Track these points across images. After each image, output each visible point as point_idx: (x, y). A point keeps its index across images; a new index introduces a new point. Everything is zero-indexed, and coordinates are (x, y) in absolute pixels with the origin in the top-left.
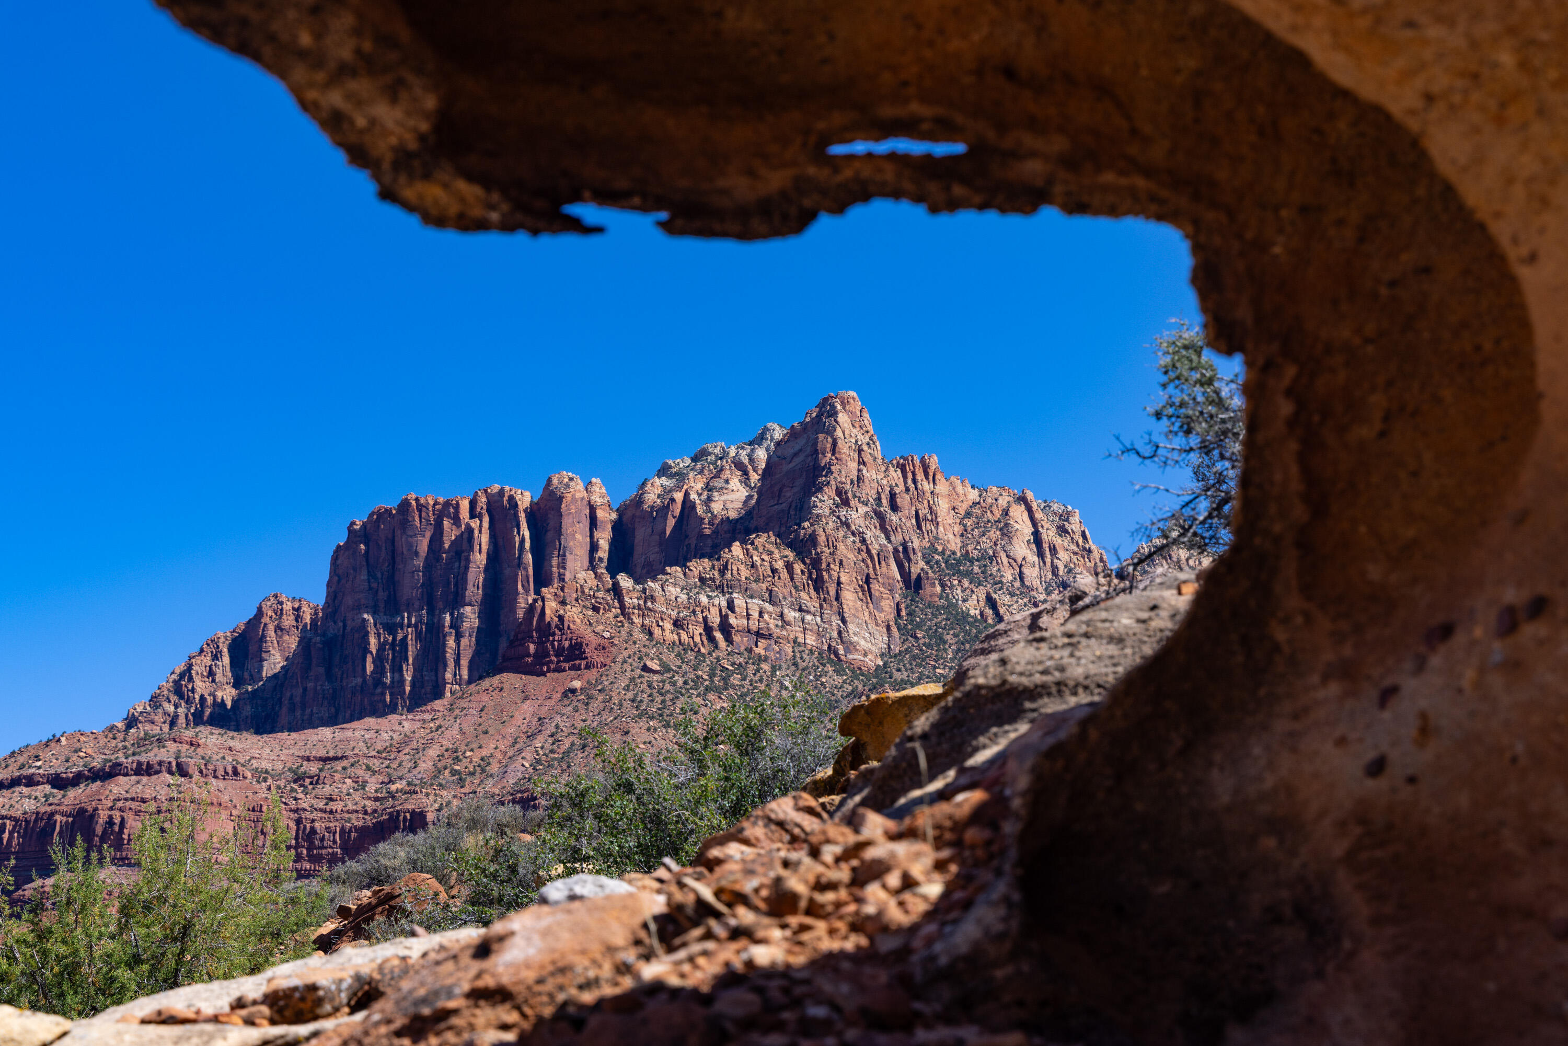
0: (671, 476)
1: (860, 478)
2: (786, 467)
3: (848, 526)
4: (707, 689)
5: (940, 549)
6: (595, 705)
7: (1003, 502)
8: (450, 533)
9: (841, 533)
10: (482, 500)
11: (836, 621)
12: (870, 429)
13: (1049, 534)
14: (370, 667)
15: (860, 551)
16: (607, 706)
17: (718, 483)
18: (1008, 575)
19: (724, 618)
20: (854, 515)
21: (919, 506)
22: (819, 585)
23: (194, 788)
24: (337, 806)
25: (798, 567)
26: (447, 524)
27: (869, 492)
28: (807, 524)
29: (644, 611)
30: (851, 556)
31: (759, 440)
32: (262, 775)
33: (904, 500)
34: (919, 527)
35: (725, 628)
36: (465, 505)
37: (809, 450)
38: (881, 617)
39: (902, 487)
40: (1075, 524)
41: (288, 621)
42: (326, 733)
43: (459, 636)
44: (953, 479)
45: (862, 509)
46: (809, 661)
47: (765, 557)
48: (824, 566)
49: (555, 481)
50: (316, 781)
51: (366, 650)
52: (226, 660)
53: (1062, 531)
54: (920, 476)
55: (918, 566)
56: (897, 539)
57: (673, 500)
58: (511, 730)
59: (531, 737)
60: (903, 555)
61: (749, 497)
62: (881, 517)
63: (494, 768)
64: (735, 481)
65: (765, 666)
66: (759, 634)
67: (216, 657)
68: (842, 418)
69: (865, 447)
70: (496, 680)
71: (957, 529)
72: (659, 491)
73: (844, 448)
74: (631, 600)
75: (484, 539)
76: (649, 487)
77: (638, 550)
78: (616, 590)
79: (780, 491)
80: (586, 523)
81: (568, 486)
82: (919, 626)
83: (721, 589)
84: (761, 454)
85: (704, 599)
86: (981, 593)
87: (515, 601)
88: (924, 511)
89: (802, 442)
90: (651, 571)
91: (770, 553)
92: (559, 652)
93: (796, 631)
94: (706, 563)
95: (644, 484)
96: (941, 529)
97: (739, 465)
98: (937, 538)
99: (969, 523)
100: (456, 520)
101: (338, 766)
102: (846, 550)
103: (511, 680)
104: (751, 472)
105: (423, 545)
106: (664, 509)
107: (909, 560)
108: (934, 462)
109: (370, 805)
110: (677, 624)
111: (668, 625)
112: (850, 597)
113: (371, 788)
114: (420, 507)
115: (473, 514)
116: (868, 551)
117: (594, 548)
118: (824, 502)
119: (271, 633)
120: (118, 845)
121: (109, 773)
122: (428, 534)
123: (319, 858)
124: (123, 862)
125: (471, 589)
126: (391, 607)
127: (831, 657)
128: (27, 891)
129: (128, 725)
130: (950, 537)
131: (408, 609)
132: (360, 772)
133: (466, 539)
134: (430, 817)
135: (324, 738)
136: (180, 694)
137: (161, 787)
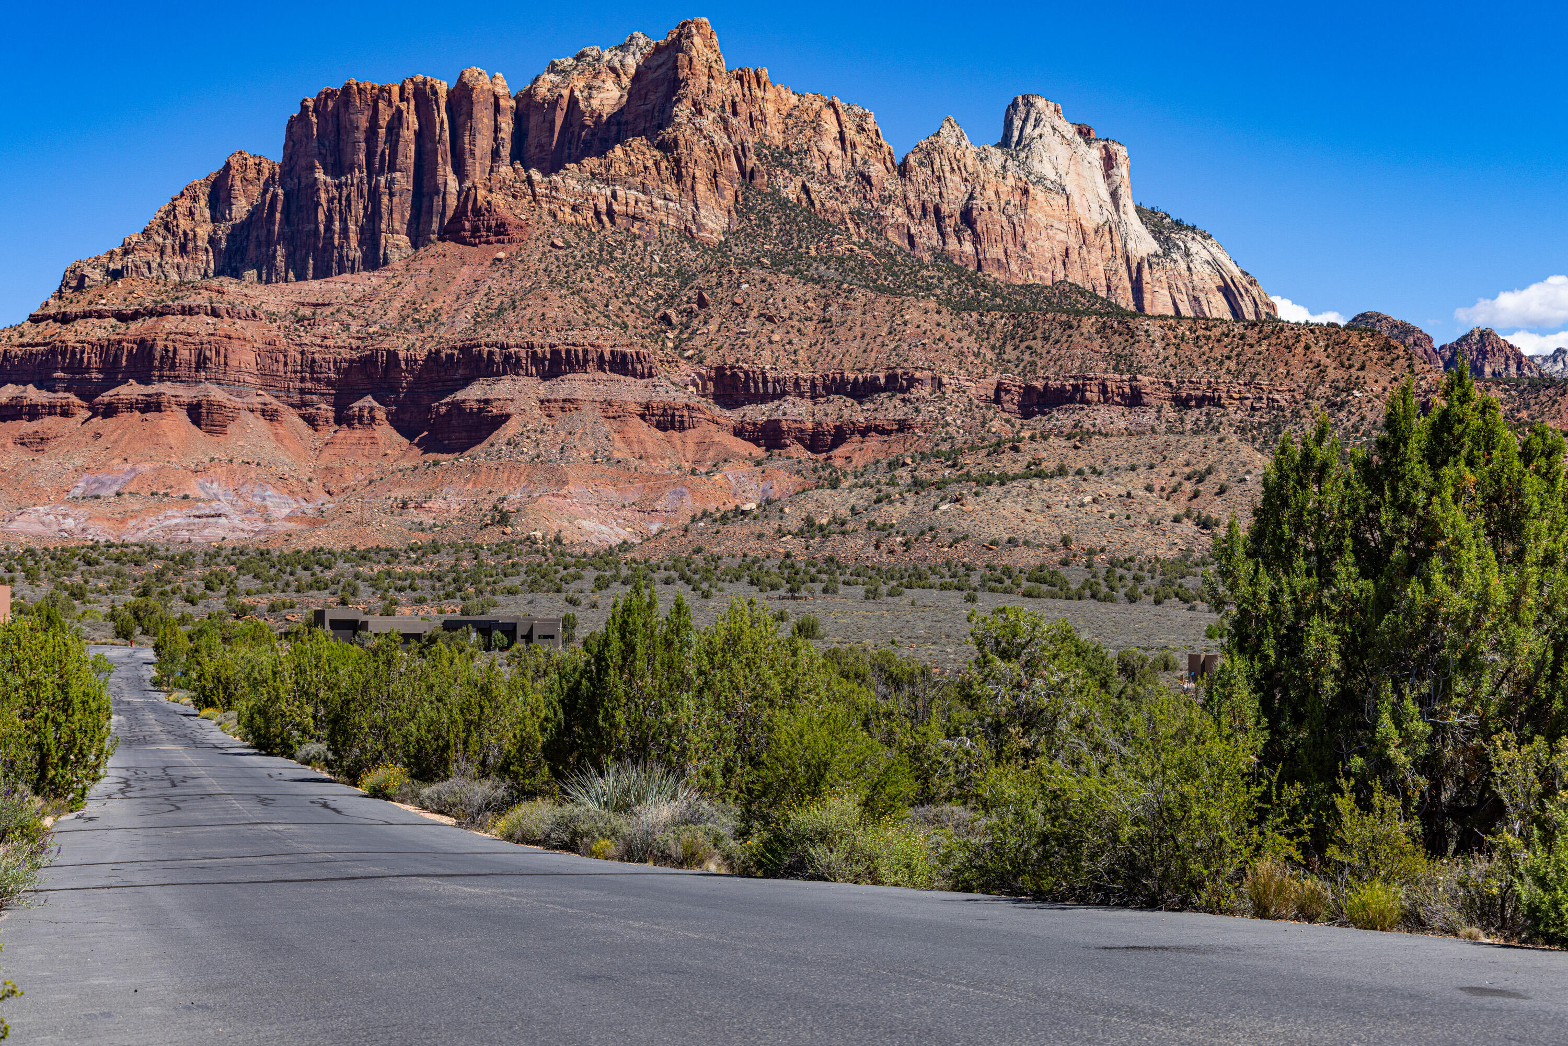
0: (557, 73)
1: (709, 90)
2: (651, 76)
3: (701, 131)
4: (599, 262)
5: (767, 144)
6: (518, 272)
7: (816, 105)
8: (385, 116)
9: (696, 138)
10: (410, 87)
11: (691, 206)
12: (718, 48)
13: (851, 133)
14: (321, 217)
15: (709, 151)
16: (527, 276)
17: (597, 83)
18: (818, 165)
19: (609, 206)
20: (706, 122)
21: (753, 109)
22: (679, 178)
23: (225, 325)
24: (330, 343)
25: (664, 164)
26: (382, 105)
27: (715, 101)
28: (670, 130)
29: (550, 199)
30: (702, 155)
31: (627, 47)
32: (272, 317)
33: (743, 108)
34: (752, 126)
35: (611, 213)
36: (396, 90)
37: (670, 64)
38: (724, 203)
39: (740, 95)
40: (870, 124)
41: (251, 174)
42: (314, 284)
43: (391, 195)
44: (779, 86)
45: (712, 115)
46: (672, 238)
47: (639, 156)
48: (683, 164)
49: (467, 74)
50: (313, 322)
51: (318, 204)
52: (203, 201)
53: (861, 129)
54: (754, 85)
55: (751, 162)
56: (736, 139)
57: (561, 96)
59: (471, 294)
60: (741, 153)
61: (621, 96)
62: (724, 121)
63: (444, 318)
64: (610, 84)
65: (639, 243)
66: (634, 218)
67: (195, 199)
68: (697, 40)
69: (714, 64)
71: (781, 127)
72: (548, 86)
73: (699, 66)
74: (540, 190)
75: (412, 121)
76: (540, 82)
77: (532, 134)
78: (529, 180)
79: (646, 94)
80: (491, 110)
81: (477, 79)
82: (751, 210)
83: (607, 182)
84: (631, 61)
85: (594, 190)
86: (798, 182)
87: (435, 170)
88: (756, 113)
89: (664, 57)
90: (552, 166)
91: (644, 154)
92: (489, 228)
93: (661, 216)
94: (595, 161)
95: (537, 79)
96: (768, 128)
97: (613, 70)
98: (765, 135)
99: (790, 122)
100: (390, 104)
101: (328, 311)
102: (699, 152)
104: (622, 76)
105: (363, 122)
106: (554, 104)
107: (745, 156)
108: (765, 74)
109: (354, 343)
110: (574, 208)
111: (568, 210)
112: (701, 188)
113: (353, 329)
114: (360, 91)
115: (402, 100)
116: (716, 151)
117: (497, 129)
118: (683, 111)
119: (238, 183)
120: (173, 367)
121: (161, 312)
122: (368, 113)
123: (319, 380)
124: (176, 379)
125: (400, 158)
126: (338, 168)
127: (687, 235)
128: (106, 397)
129: (126, 253)
130: (775, 134)
131: (351, 170)
132: (345, 317)
133: (398, 118)
134: (402, 355)
135: (313, 288)
136: (167, 228)
137: (201, 325)
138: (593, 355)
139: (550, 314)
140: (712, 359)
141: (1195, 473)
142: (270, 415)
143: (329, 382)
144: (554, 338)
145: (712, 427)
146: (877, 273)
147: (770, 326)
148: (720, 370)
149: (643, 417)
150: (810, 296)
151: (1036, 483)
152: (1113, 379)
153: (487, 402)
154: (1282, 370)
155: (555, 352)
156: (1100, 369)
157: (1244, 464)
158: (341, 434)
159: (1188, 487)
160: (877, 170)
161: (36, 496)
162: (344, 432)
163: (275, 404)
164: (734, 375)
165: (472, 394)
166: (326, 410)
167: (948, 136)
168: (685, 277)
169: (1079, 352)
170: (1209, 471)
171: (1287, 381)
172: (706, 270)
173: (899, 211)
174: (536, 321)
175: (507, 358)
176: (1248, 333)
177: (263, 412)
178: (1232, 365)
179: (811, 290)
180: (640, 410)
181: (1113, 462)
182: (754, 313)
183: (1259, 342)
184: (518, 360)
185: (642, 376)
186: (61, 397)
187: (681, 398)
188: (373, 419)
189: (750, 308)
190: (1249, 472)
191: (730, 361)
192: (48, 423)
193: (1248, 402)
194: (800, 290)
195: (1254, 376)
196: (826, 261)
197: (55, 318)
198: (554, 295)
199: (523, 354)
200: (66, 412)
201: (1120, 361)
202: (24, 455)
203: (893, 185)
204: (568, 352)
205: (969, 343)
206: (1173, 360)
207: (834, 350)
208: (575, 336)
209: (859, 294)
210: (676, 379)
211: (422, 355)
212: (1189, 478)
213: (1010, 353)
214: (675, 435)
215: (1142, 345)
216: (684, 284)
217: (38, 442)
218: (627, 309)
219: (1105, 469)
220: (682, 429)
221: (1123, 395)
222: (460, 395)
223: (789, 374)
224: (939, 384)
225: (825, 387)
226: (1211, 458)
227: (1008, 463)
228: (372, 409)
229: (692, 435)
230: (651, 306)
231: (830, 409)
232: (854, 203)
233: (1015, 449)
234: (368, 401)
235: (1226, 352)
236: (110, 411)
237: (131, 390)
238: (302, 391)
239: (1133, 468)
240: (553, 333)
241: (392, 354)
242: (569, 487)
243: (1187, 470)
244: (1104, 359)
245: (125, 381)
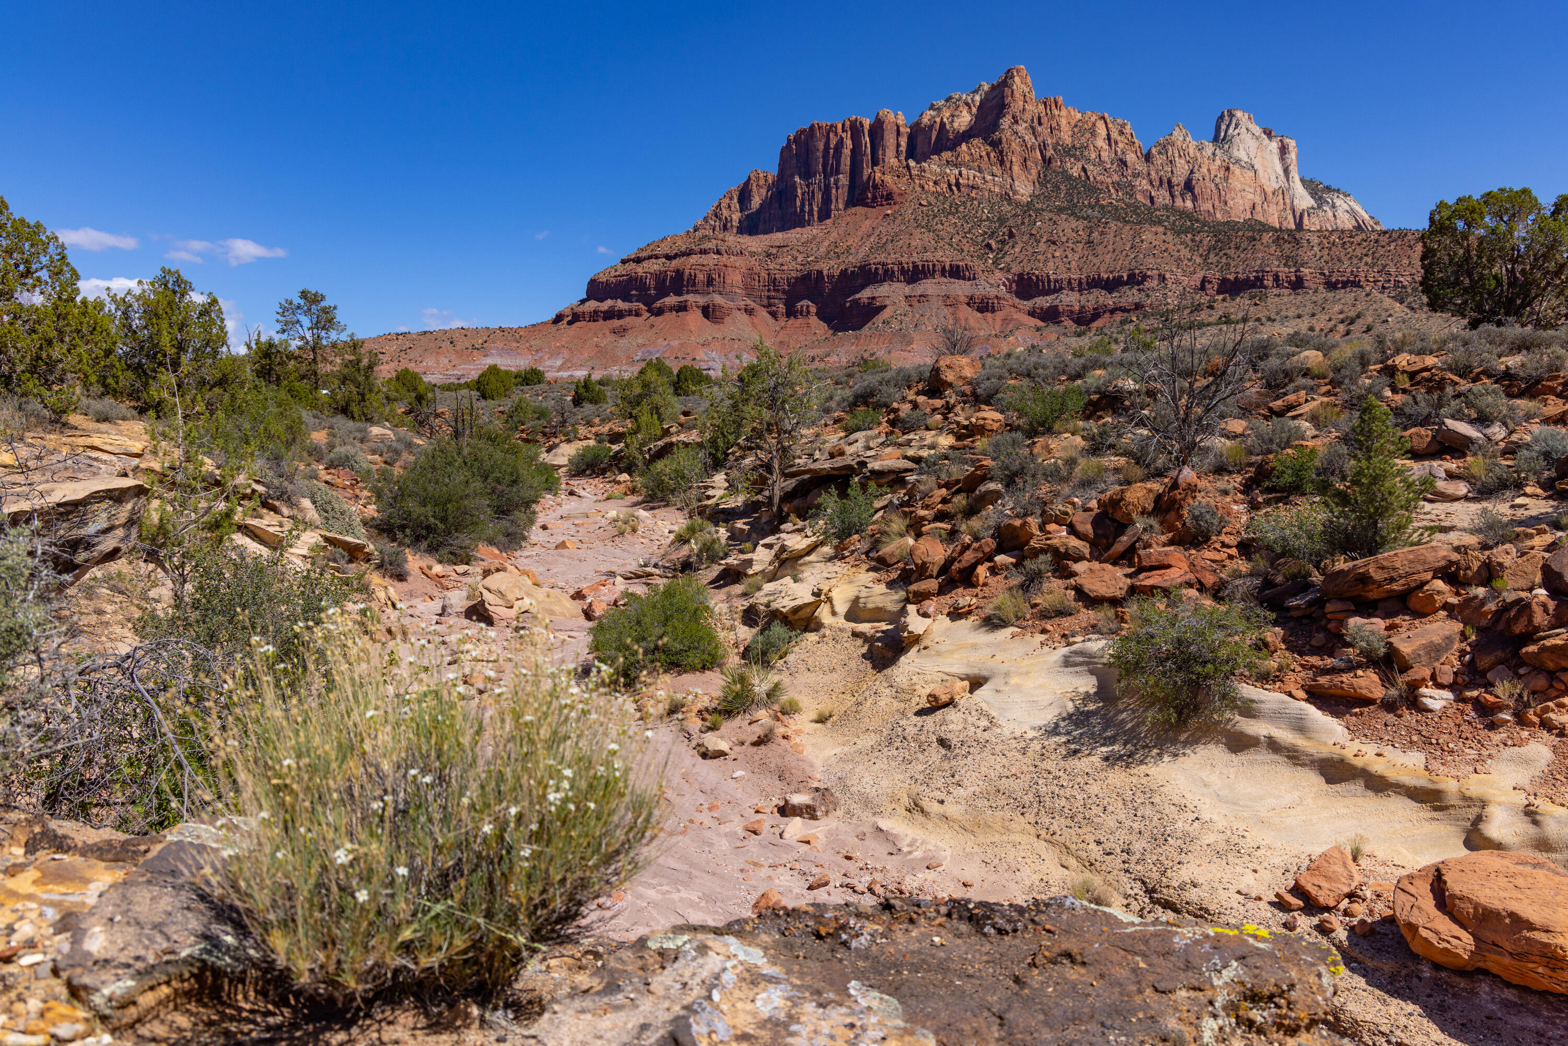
0: (935, 110)
1: (1024, 109)
2: (989, 105)
3: (1017, 133)
4: (949, 214)
5: (1061, 143)
6: (898, 222)
7: (1093, 119)
8: (833, 142)
9: (1013, 137)
10: (848, 124)
11: (1009, 180)
12: (1030, 84)
13: (1115, 135)
14: (798, 204)
15: (1022, 146)
16: (903, 223)
17: (957, 113)
18: (1093, 156)
19: (957, 180)
20: (1020, 128)
21: (1052, 122)
22: (1002, 163)
23: (724, 259)
24: (785, 268)
25: (992, 155)
26: (831, 135)
27: (1027, 116)
28: (997, 133)
29: (920, 177)
30: (1018, 148)
31: (976, 92)
32: (752, 254)
33: (1045, 120)
34: (1052, 133)
35: (958, 185)
36: (840, 126)
37: (1000, 96)
38: (1031, 177)
39: (1044, 113)
40: (1128, 129)
41: (762, 182)
42: (779, 236)
43: (837, 188)
44: (1070, 108)
45: (1024, 125)
46: (996, 199)
47: (977, 150)
48: (1005, 153)
49: (881, 114)
50: (776, 257)
51: (797, 195)
52: (736, 200)
53: (1121, 133)
54: (1053, 107)
55: (1050, 152)
56: (1040, 139)
57: (935, 122)
58: (860, 233)
59: (869, 236)
60: (1043, 147)
61: (971, 120)
62: (1033, 128)
63: (853, 251)
64: (964, 112)
65: (975, 202)
66: (973, 187)
67: (731, 199)
68: (1017, 79)
69: (1027, 94)
70: (853, 210)
71: (1070, 133)
72: (929, 117)
73: (1017, 95)
74: (914, 172)
75: (849, 143)
77: (919, 146)
78: (908, 167)
79: (986, 116)
80: (895, 134)
81: (887, 116)
82: (1048, 182)
83: (956, 166)
84: (978, 98)
85: (948, 171)
86: (1079, 165)
87: (862, 173)
88: (1054, 125)
89: (997, 92)
90: (925, 157)
91: (980, 148)
92: (882, 197)
93: (990, 185)
94: (949, 153)
95: (922, 114)
96: (1062, 133)
97: (967, 104)
98: (1060, 138)
99: (1076, 130)
100: (836, 134)
101: (785, 250)
102: (1016, 146)
103: (860, 210)
104: (973, 107)
105: (821, 146)
106: (931, 127)
107: (1046, 149)
108: (1060, 100)
109: (799, 267)
110: (936, 183)
111: (931, 184)
112: (1016, 168)
113: (799, 260)
114: (819, 128)
115: (843, 131)
116: (1026, 146)
117: (898, 145)
118: (1006, 122)
119: (754, 188)
120: (694, 285)
121: (688, 253)
122: (823, 141)
123: (778, 291)
124: (696, 292)
125: (842, 167)
126: (807, 175)
127: (1006, 197)
128: (658, 304)
129: (695, 231)
130: (1066, 137)
131: (815, 175)
132: (795, 253)
133: (841, 143)
134: (825, 273)
135: (778, 237)
136: (716, 216)
137: (711, 260)
138: (938, 267)
139: (914, 244)
140: (1016, 269)
141: (1347, 318)
142: (749, 312)
143: (784, 292)
144: (915, 258)
145: (1013, 310)
146: (1126, 214)
147: (1053, 247)
148: (1021, 276)
149: (968, 304)
150: (1080, 228)
151: (1224, 328)
152: (1284, 272)
153: (873, 298)
154: (1406, 261)
155: (915, 266)
156: (1275, 266)
157: (1387, 310)
158: (790, 322)
159: (1341, 328)
160: (1131, 157)
161: (615, 360)
162: (792, 321)
163: (753, 305)
164: (1030, 278)
165: (865, 295)
166: (782, 308)
167: (1178, 136)
168: (1002, 221)
169: (1260, 255)
170: (1358, 316)
171: (1409, 269)
172: (1016, 215)
173: (1144, 182)
174: (905, 248)
175: (886, 271)
176: (1381, 238)
177: (746, 310)
178: (1369, 260)
179: (1081, 224)
180: (967, 300)
181: (1284, 313)
182: (1044, 240)
183: (1389, 244)
184: (893, 272)
185: (969, 279)
186: (636, 305)
187: (993, 292)
188: (808, 312)
189: (1041, 237)
190: (1390, 315)
191: (1027, 270)
192: (629, 321)
193: (1380, 284)
194: (1074, 224)
195: (1384, 266)
196: (1093, 208)
197: (633, 260)
198: (917, 233)
199: (896, 268)
200: (638, 314)
201: (1288, 260)
202: (611, 338)
203: (1141, 167)
204: (923, 266)
205: (1185, 253)
206: (1326, 258)
207: (1095, 260)
208: (928, 256)
209: (1113, 225)
210: (992, 281)
211: (837, 273)
212: (1342, 322)
213: (1212, 258)
214: (989, 315)
215: (1304, 249)
216: (1000, 226)
217: (621, 332)
218: (964, 241)
219: (1278, 318)
220: (993, 311)
221: (1290, 282)
222: (857, 296)
223: (1065, 276)
224: (1162, 278)
225: (1088, 283)
226: (1359, 307)
227: (1203, 316)
228: (808, 306)
229: (999, 315)
230: (980, 239)
231: (1091, 297)
232: (1116, 178)
233: (1211, 307)
234: (805, 302)
235: (1364, 251)
236: (659, 312)
237: (671, 300)
238: (769, 297)
239: (1299, 316)
240: (915, 255)
241: (820, 273)
242: (914, 346)
243: (1341, 316)
244: (1278, 259)
245: (668, 295)
